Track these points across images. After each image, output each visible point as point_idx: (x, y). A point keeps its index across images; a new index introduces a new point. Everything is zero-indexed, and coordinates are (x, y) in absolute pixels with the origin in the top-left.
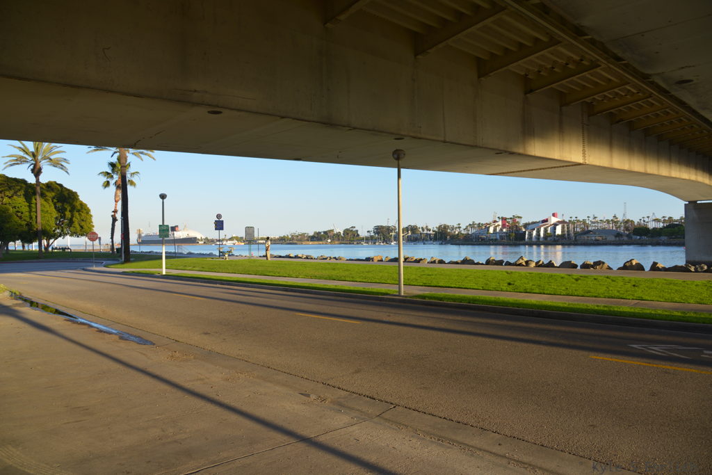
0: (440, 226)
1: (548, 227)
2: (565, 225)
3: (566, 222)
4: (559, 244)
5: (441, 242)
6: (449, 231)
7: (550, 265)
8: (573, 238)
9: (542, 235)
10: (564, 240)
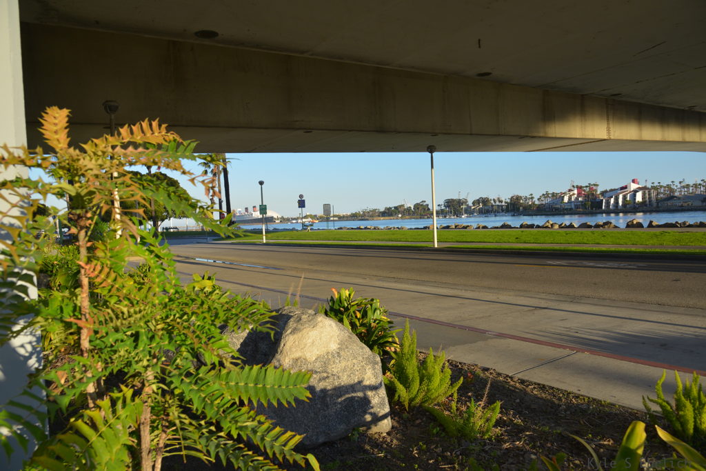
0: (512, 197)
1: (627, 194)
2: (647, 191)
3: (648, 189)
4: (640, 212)
5: (513, 213)
6: (521, 201)
7: (571, 226)
8: (655, 205)
9: (620, 203)
10: (645, 207)
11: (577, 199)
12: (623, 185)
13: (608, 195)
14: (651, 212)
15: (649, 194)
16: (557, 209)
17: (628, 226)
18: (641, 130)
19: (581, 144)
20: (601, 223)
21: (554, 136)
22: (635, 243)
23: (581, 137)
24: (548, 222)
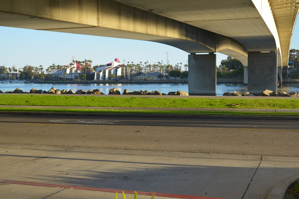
0: (25, 67)
1: (111, 69)
2: (124, 68)
3: (125, 66)
4: (119, 83)
5: (25, 81)
6: (33, 71)
7: (70, 92)
8: (129, 78)
9: (107, 76)
10: (123, 80)
11: (76, 71)
12: (109, 63)
13: (98, 69)
14: (127, 83)
15: (126, 71)
16: (61, 79)
17: (110, 93)
18: (120, 22)
19: (79, 28)
20: (92, 90)
21: (58, 19)
22: (114, 105)
23: (78, 22)
24: (52, 88)
